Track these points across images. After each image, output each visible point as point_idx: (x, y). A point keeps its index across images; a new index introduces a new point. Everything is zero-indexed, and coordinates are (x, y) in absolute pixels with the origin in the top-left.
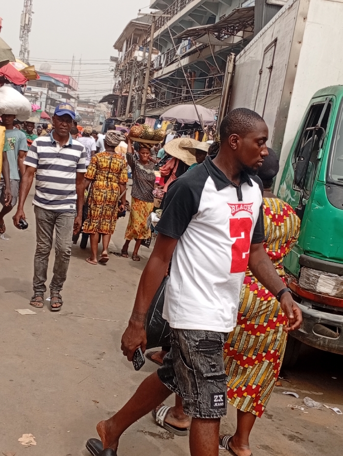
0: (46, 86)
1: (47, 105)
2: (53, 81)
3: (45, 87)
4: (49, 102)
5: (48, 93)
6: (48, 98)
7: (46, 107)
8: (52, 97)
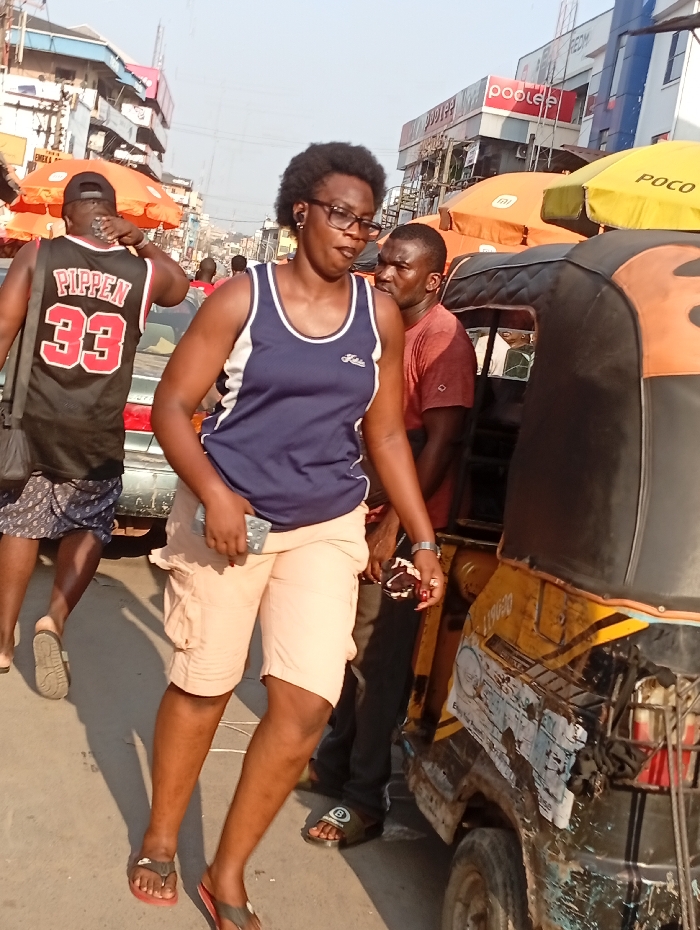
2: (115, 66)
3: (85, 84)
5: (96, 108)
8: (108, 126)
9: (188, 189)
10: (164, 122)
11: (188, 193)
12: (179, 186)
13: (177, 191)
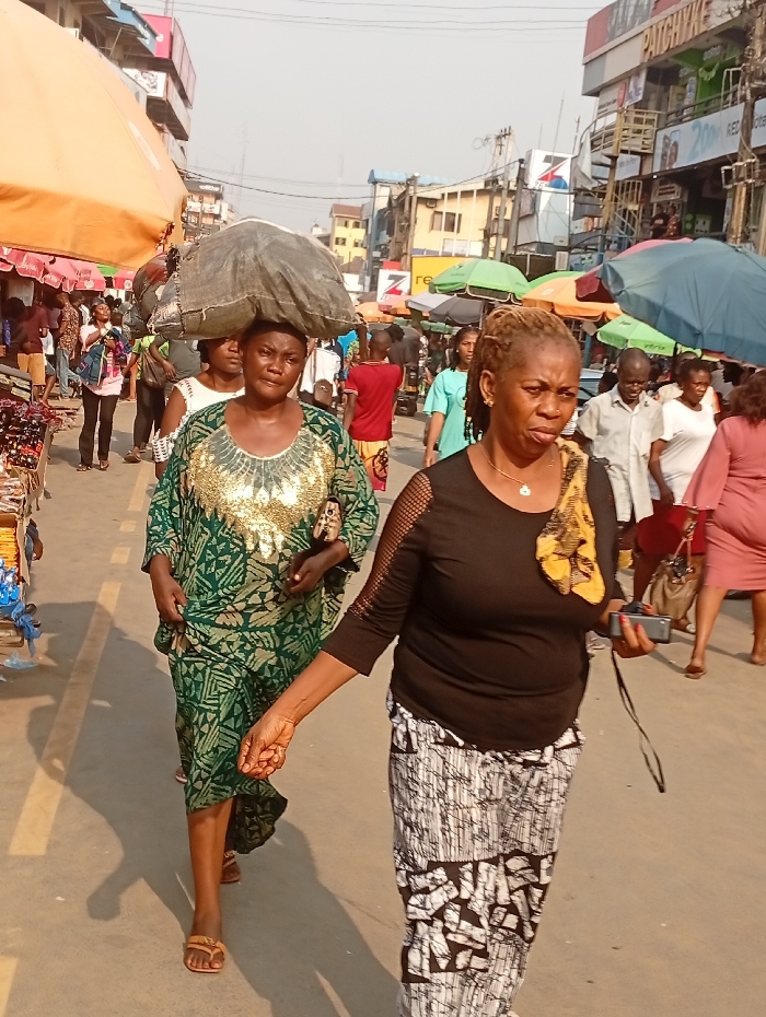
9: (218, 196)
10: (183, 96)
11: (218, 202)
12: (207, 193)
13: (205, 198)
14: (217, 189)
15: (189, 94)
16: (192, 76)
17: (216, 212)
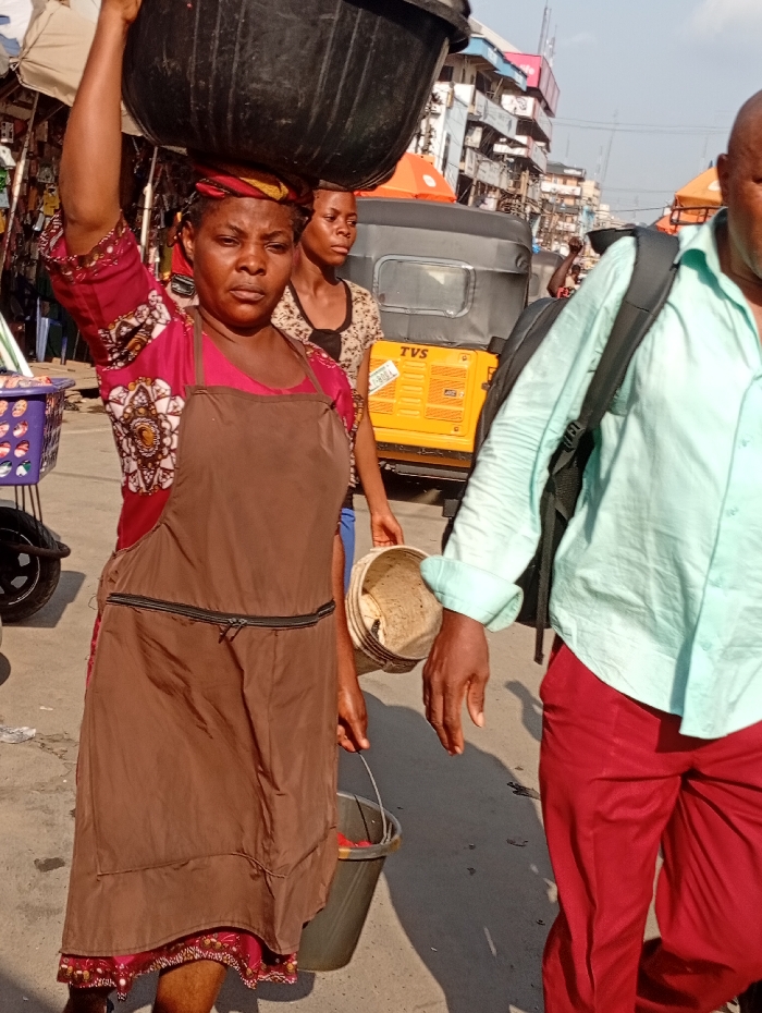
0: (468, 77)
1: (468, 150)
2: (493, 58)
3: (463, 82)
4: (476, 137)
6: (471, 124)
7: (463, 159)
8: (486, 121)
9: (580, 179)
11: (580, 183)
12: (570, 177)
13: (569, 181)
14: (579, 173)
15: (552, 108)
16: (556, 92)
17: (577, 193)
